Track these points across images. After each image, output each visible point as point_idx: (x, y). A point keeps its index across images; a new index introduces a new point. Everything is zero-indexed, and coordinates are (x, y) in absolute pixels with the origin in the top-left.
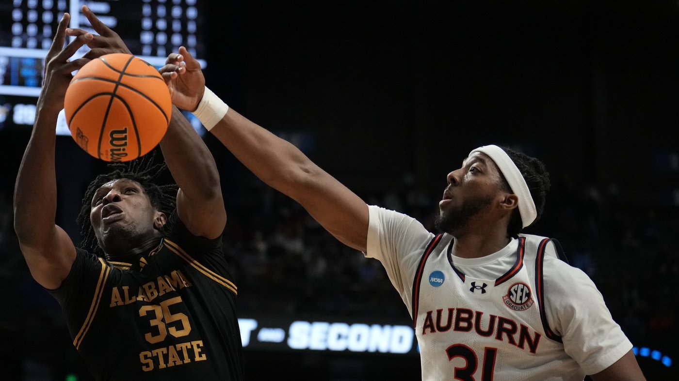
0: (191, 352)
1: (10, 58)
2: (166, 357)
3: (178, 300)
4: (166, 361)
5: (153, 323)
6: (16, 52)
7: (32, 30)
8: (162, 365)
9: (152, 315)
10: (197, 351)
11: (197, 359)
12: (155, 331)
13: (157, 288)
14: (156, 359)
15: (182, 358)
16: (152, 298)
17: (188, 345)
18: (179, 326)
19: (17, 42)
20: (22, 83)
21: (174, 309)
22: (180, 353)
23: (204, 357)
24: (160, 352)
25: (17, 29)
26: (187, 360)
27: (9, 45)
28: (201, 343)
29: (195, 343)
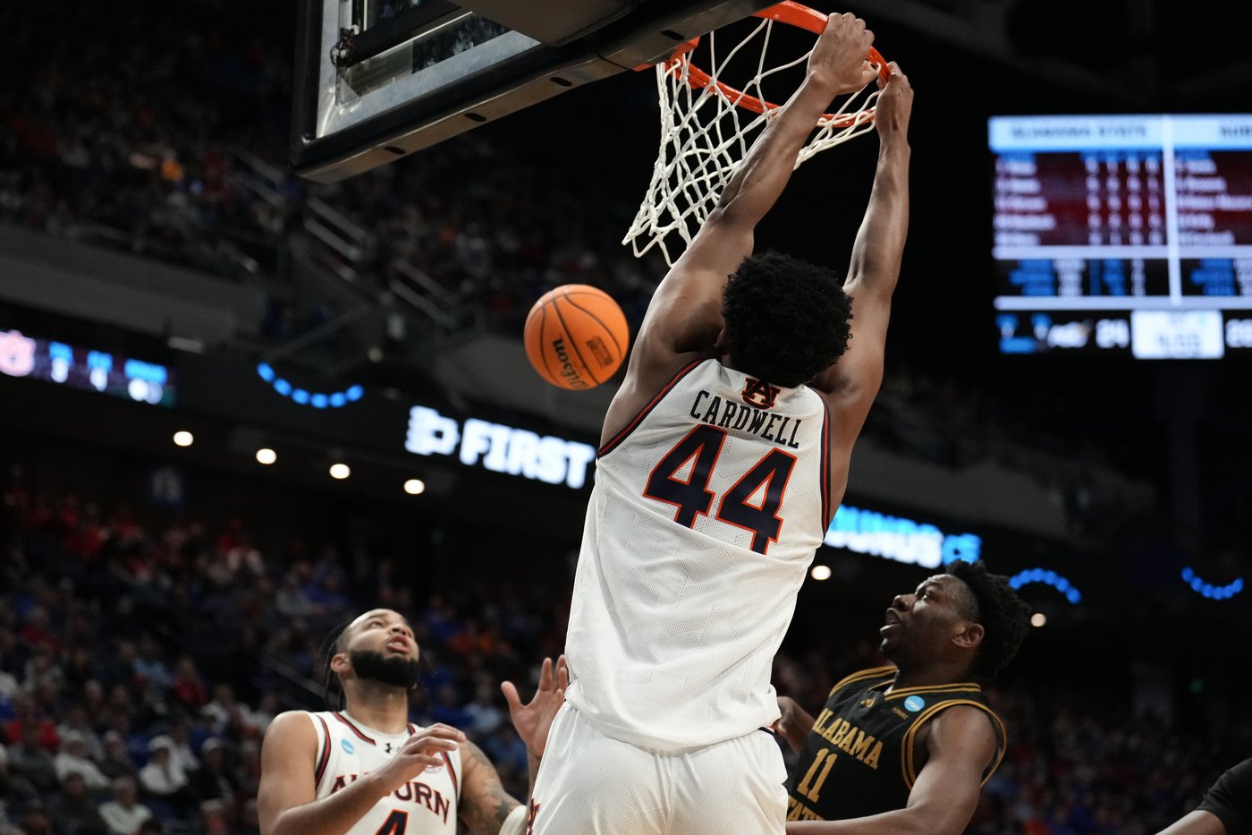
1: (1088, 262)
6: (1096, 251)
7: (1115, 221)
19: (1095, 238)
20: (1105, 291)
25: (1094, 221)
27: (1085, 242)
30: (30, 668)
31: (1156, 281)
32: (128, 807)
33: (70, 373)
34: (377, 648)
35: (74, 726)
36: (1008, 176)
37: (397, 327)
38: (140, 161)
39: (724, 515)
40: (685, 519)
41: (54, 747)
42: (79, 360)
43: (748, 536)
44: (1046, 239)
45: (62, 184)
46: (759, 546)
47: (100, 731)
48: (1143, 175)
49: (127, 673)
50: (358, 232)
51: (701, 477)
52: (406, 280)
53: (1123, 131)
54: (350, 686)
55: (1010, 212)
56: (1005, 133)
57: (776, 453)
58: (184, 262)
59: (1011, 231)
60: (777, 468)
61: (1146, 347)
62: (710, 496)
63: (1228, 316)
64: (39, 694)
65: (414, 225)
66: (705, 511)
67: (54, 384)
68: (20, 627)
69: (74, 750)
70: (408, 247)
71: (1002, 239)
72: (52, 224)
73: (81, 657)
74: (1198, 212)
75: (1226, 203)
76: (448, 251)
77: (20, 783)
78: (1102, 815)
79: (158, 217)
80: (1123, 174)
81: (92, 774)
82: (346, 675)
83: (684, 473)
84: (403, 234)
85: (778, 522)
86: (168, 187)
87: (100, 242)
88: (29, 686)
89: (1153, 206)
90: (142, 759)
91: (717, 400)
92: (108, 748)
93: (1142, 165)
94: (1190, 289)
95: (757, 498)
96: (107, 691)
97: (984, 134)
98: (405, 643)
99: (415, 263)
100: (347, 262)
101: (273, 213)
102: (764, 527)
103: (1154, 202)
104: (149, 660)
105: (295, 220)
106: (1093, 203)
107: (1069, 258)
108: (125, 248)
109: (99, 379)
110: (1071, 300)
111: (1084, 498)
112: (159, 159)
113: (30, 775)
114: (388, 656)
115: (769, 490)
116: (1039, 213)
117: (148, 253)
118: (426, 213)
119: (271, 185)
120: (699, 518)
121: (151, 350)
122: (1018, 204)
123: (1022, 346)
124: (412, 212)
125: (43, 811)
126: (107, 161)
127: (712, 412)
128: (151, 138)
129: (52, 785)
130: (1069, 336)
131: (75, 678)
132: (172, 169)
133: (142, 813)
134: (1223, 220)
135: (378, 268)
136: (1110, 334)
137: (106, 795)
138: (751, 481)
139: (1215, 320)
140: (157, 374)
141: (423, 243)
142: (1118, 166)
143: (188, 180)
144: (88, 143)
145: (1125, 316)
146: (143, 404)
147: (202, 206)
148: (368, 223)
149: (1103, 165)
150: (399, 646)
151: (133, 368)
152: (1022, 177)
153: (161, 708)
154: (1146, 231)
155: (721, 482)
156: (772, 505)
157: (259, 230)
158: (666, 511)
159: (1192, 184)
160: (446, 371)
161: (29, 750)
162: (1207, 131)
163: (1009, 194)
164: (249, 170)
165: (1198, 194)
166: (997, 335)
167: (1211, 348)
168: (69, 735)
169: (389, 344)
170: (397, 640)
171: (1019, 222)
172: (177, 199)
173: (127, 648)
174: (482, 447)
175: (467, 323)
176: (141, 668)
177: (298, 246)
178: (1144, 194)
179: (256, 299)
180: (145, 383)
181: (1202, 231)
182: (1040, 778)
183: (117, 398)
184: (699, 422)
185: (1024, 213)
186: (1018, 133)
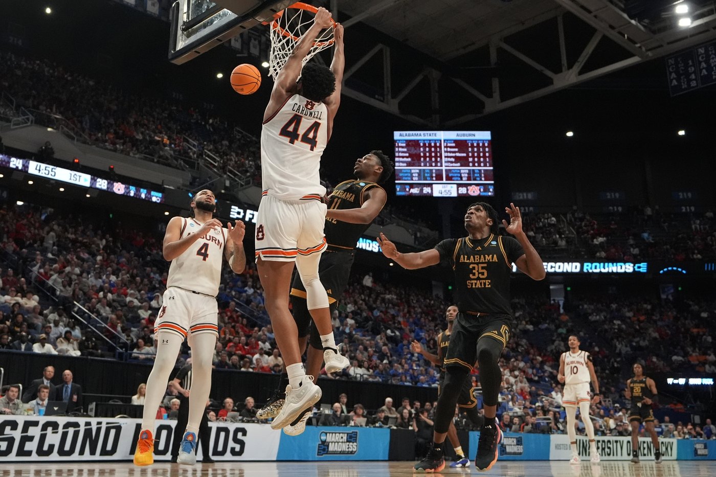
0: (485, 284)
1: (420, 171)
2: (476, 284)
3: (485, 265)
4: (475, 285)
5: (474, 271)
6: (422, 168)
8: (474, 286)
9: (474, 268)
10: (487, 283)
11: (487, 286)
12: (474, 274)
13: (480, 259)
14: (472, 284)
15: (481, 285)
16: (476, 261)
17: (484, 281)
18: (483, 274)
19: (422, 164)
20: (425, 178)
21: (483, 268)
22: (481, 284)
23: (490, 286)
24: (474, 282)
25: (422, 160)
26: (483, 286)
27: (419, 165)
28: (490, 281)
29: (487, 281)
30: (120, 274)
31: (439, 177)
32: (146, 311)
33: (135, 194)
34: (203, 200)
35: (132, 289)
36: (399, 147)
37: (228, 183)
38: (157, 138)
39: (302, 141)
40: (292, 142)
41: (126, 295)
42: (138, 191)
43: (309, 146)
44: (409, 164)
45: (135, 143)
46: (312, 149)
47: (139, 291)
48: (435, 147)
49: (148, 275)
50: (218, 159)
51: (296, 129)
52: (231, 172)
53: (430, 135)
54: (196, 211)
55: (399, 157)
56: (397, 135)
57: (316, 122)
58: (169, 165)
59: (399, 162)
60: (316, 126)
61: (436, 194)
62: (299, 135)
63: (459, 185)
64: (122, 280)
65: (234, 157)
66: (297, 139)
67: (130, 196)
68: (118, 264)
69: (131, 295)
70: (232, 163)
71: (397, 164)
72: (131, 154)
73: (135, 271)
74: (451, 157)
75: (458, 154)
76: (243, 165)
77: (115, 304)
78: (422, 320)
79: (161, 153)
80: (430, 146)
81: (136, 303)
82: (195, 208)
83: (291, 129)
84: (231, 160)
85: (316, 142)
86: (165, 145)
87: (145, 158)
88: (120, 279)
89: (438, 156)
90: (151, 299)
91: (300, 106)
92: (141, 295)
93: (435, 144)
94: (448, 178)
95: (311, 135)
96: (142, 281)
97: (393, 135)
98: (210, 199)
99: (233, 167)
100: (215, 166)
101: (194, 153)
102: (313, 143)
103: (438, 155)
104: (155, 273)
105: (200, 155)
106: (422, 154)
107: (415, 170)
108: (153, 161)
109: (143, 196)
110: (416, 180)
111: (418, 235)
112: (163, 138)
113: (118, 302)
114: (205, 203)
115: (314, 133)
116: (407, 157)
117: (158, 162)
118: (237, 155)
119: (194, 146)
120: (296, 141)
121: (158, 188)
122: (401, 154)
123: (403, 193)
124: (234, 154)
125: (121, 310)
126: (148, 138)
127: (298, 109)
128: (161, 133)
129: (125, 305)
130: (415, 191)
131: (133, 277)
132: (166, 141)
133: (150, 312)
134: (458, 159)
135: (223, 168)
136: (426, 190)
137: (140, 308)
138: (309, 130)
139: (455, 186)
140: (160, 195)
141: (236, 162)
142: (429, 145)
143: (171, 144)
144: (142, 133)
145: (430, 185)
146: (156, 202)
147: (175, 151)
148: (221, 157)
149: (424, 144)
150: (209, 200)
151: (153, 193)
152: (402, 147)
153: (157, 286)
154: (436, 162)
155: (301, 131)
156: (315, 137)
157: (190, 157)
158: (286, 140)
159: (449, 149)
160: (241, 196)
161: (119, 296)
162: (453, 135)
163: (399, 152)
164: (188, 142)
165: (450, 152)
166: (395, 190)
167: (454, 194)
168: (130, 291)
169: (226, 188)
170: (208, 198)
171: (401, 159)
172: (167, 148)
173: (148, 269)
174: (251, 216)
175: (248, 183)
176: (152, 275)
177: (201, 162)
178: (436, 152)
179: (188, 175)
180: (156, 197)
181: (452, 162)
182: (406, 310)
183: (148, 201)
184: (295, 112)
185: (403, 157)
186: (401, 135)
